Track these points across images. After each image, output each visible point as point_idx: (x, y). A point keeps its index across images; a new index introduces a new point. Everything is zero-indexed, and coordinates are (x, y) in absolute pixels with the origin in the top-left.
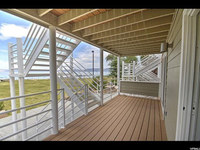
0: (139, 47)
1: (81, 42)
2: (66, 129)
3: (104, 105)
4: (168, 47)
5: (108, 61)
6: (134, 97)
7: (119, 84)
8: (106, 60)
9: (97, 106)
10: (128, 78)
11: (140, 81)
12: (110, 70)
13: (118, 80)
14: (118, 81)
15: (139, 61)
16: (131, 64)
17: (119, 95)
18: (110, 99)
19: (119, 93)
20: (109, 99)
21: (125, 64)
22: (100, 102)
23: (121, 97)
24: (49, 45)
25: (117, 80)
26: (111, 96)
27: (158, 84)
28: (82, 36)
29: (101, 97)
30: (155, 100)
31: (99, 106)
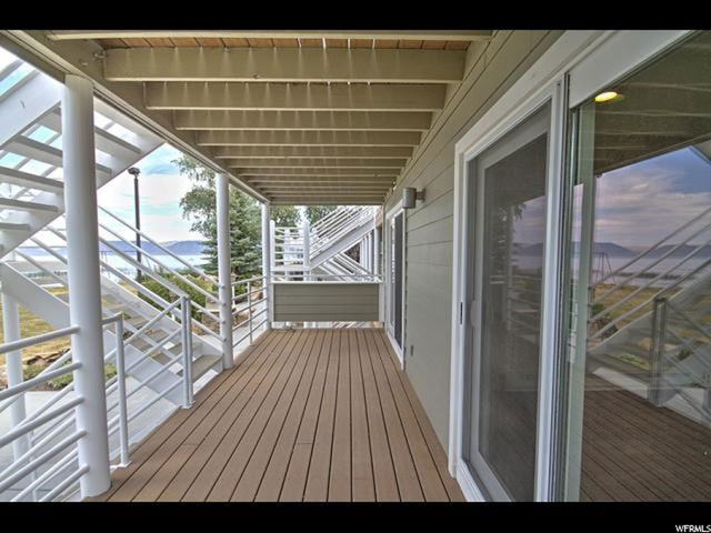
0: (312, 178)
1: (161, 144)
2: (135, 466)
3: (236, 368)
4: (415, 198)
5: (192, 214)
6: (318, 330)
7: (268, 294)
8: (182, 210)
9: (212, 374)
10: (283, 273)
11: (319, 279)
12: (205, 247)
13: (264, 280)
14: (265, 286)
15: (303, 222)
16: (292, 231)
17: (271, 330)
18: (249, 344)
19: (270, 324)
20: (246, 344)
21: (278, 229)
22: (222, 358)
23: (281, 335)
24: (64, 154)
25: (261, 280)
26: (250, 334)
27: (377, 285)
28: (174, 128)
29: (225, 340)
30: (364, 330)
31: (221, 374)
